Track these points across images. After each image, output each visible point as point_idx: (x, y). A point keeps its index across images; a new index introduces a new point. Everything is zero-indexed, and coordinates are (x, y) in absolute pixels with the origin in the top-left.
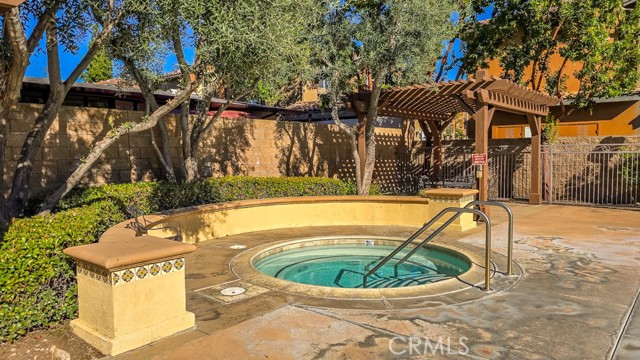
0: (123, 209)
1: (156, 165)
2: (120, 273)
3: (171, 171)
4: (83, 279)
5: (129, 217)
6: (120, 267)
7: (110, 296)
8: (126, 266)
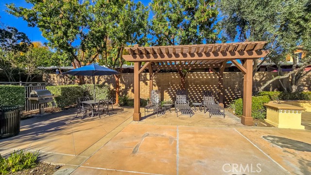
0: (270, 98)
1: (279, 87)
2: (281, 111)
3: (285, 89)
4: (269, 111)
5: (272, 100)
6: (281, 109)
7: (279, 115)
8: (283, 109)
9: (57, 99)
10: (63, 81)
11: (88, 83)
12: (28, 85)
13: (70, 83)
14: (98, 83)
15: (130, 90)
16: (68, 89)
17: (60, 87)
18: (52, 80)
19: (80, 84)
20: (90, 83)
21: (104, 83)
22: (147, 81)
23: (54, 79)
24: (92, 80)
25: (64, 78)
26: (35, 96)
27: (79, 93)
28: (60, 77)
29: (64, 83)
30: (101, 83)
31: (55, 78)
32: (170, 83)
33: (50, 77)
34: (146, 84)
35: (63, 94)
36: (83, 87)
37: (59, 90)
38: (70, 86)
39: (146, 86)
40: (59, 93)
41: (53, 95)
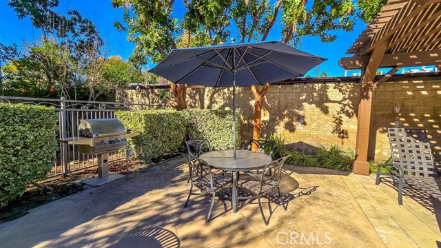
9: (138, 140)
10: (147, 102)
11: (191, 107)
12: (79, 107)
13: (159, 107)
14: (209, 107)
15: (282, 124)
16: (160, 118)
17: (143, 113)
18: (130, 100)
19: (179, 108)
20: (195, 107)
21: (223, 107)
22: (326, 104)
23: (132, 99)
24: (198, 102)
25: (148, 97)
26: (85, 134)
27: (178, 127)
28: (143, 96)
29: (149, 106)
30: (216, 107)
31: (135, 97)
32: (397, 110)
33: (126, 96)
34: (326, 111)
35: (150, 129)
36: (185, 113)
37: (141, 120)
38: (162, 111)
39: (323, 116)
40: (141, 128)
41: (129, 131)
